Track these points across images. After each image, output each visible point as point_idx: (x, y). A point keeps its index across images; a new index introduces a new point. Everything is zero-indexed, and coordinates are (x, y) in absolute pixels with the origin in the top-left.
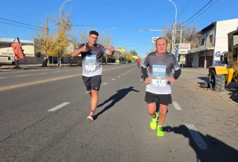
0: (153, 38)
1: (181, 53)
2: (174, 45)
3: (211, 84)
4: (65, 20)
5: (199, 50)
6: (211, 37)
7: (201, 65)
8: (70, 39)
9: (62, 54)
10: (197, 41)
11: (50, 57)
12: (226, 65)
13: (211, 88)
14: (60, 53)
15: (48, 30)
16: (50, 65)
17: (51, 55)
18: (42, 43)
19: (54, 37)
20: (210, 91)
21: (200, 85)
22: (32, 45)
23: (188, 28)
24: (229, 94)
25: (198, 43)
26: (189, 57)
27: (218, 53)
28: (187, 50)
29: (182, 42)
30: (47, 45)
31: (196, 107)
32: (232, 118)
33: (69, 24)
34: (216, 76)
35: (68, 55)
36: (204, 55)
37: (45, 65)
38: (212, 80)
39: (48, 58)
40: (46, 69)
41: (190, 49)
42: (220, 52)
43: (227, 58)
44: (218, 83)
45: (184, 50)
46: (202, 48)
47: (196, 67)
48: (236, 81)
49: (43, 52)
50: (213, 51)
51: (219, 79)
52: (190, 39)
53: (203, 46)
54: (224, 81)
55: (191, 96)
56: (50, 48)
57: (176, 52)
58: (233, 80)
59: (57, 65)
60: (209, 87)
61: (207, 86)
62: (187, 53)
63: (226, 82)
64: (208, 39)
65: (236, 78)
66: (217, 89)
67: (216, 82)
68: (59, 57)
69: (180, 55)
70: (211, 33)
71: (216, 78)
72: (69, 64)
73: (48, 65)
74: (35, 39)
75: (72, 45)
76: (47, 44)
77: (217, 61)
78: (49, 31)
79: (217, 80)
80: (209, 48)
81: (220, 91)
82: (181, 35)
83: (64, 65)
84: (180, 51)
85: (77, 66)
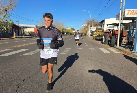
0: (82, 24)
29: (93, 27)
41: (95, 29)
70: (104, 23)
82: (93, 24)
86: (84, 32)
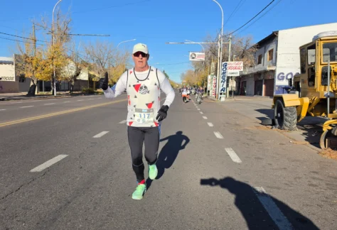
0: (191, 53)
1: (231, 75)
2: (220, 64)
3: (276, 120)
4: (61, 26)
5: (255, 71)
6: (271, 52)
7: (258, 91)
8: (69, 54)
9: (57, 77)
10: (252, 58)
11: (40, 82)
12: (297, 92)
13: (278, 126)
14: (55, 75)
15: (35, 41)
16: (40, 93)
17: (40, 79)
18: (26, 62)
19: (44, 51)
20: (275, 130)
21: (260, 122)
22: (12, 63)
23: (240, 40)
24: (304, 134)
25: (253, 61)
26: (241, 80)
27: (281, 75)
28: (238, 71)
29: (232, 60)
30: (34, 64)
31: (261, 157)
32: (317, 173)
33: (68, 32)
34: (284, 109)
35: (66, 79)
36: (262, 78)
37: (31, 94)
38: (279, 115)
39: (35, 82)
40: (32, 100)
41: (242, 70)
42: (283, 74)
43: (298, 82)
44: (287, 118)
45: (235, 71)
46: (259, 68)
47: (251, 95)
48: (313, 115)
49: (28, 75)
50: (273, 72)
51: (289, 113)
52: (242, 56)
53: (260, 65)
54: (295, 116)
55: (251, 139)
56: (39, 68)
57: (224, 73)
58: (308, 114)
59: (51, 93)
60: (274, 124)
61: (271, 123)
62: (238, 75)
63: (299, 117)
64: (267, 55)
65: (312, 111)
66: (286, 128)
67: (285, 117)
68: (53, 82)
69: (228, 78)
70: (272, 46)
71: (285, 112)
72: (68, 92)
73: (36, 93)
74: (16, 55)
75: (72, 64)
76: (34, 62)
77: (279, 87)
78: (37, 42)
79: (287, 115)
80: (268, 69)
81: (290, 130)
82: (230, 49)
83: (62, 93)
84: (229, 72)
85: (81, 94)
86: (197, 82)
